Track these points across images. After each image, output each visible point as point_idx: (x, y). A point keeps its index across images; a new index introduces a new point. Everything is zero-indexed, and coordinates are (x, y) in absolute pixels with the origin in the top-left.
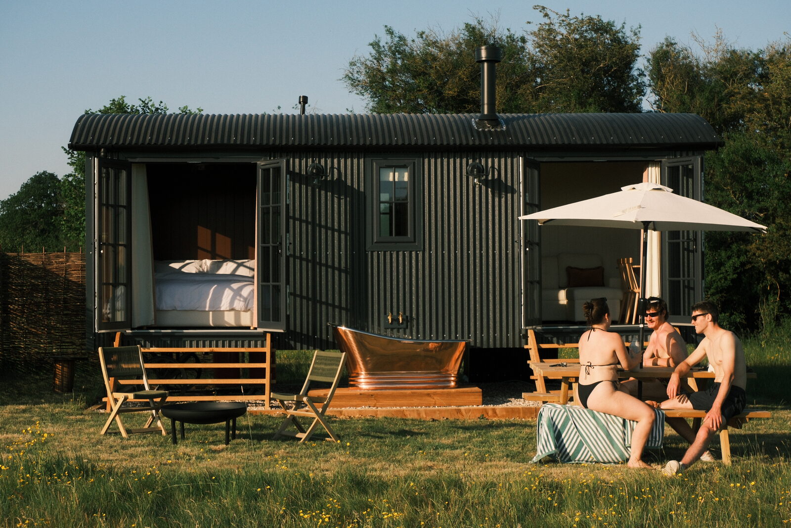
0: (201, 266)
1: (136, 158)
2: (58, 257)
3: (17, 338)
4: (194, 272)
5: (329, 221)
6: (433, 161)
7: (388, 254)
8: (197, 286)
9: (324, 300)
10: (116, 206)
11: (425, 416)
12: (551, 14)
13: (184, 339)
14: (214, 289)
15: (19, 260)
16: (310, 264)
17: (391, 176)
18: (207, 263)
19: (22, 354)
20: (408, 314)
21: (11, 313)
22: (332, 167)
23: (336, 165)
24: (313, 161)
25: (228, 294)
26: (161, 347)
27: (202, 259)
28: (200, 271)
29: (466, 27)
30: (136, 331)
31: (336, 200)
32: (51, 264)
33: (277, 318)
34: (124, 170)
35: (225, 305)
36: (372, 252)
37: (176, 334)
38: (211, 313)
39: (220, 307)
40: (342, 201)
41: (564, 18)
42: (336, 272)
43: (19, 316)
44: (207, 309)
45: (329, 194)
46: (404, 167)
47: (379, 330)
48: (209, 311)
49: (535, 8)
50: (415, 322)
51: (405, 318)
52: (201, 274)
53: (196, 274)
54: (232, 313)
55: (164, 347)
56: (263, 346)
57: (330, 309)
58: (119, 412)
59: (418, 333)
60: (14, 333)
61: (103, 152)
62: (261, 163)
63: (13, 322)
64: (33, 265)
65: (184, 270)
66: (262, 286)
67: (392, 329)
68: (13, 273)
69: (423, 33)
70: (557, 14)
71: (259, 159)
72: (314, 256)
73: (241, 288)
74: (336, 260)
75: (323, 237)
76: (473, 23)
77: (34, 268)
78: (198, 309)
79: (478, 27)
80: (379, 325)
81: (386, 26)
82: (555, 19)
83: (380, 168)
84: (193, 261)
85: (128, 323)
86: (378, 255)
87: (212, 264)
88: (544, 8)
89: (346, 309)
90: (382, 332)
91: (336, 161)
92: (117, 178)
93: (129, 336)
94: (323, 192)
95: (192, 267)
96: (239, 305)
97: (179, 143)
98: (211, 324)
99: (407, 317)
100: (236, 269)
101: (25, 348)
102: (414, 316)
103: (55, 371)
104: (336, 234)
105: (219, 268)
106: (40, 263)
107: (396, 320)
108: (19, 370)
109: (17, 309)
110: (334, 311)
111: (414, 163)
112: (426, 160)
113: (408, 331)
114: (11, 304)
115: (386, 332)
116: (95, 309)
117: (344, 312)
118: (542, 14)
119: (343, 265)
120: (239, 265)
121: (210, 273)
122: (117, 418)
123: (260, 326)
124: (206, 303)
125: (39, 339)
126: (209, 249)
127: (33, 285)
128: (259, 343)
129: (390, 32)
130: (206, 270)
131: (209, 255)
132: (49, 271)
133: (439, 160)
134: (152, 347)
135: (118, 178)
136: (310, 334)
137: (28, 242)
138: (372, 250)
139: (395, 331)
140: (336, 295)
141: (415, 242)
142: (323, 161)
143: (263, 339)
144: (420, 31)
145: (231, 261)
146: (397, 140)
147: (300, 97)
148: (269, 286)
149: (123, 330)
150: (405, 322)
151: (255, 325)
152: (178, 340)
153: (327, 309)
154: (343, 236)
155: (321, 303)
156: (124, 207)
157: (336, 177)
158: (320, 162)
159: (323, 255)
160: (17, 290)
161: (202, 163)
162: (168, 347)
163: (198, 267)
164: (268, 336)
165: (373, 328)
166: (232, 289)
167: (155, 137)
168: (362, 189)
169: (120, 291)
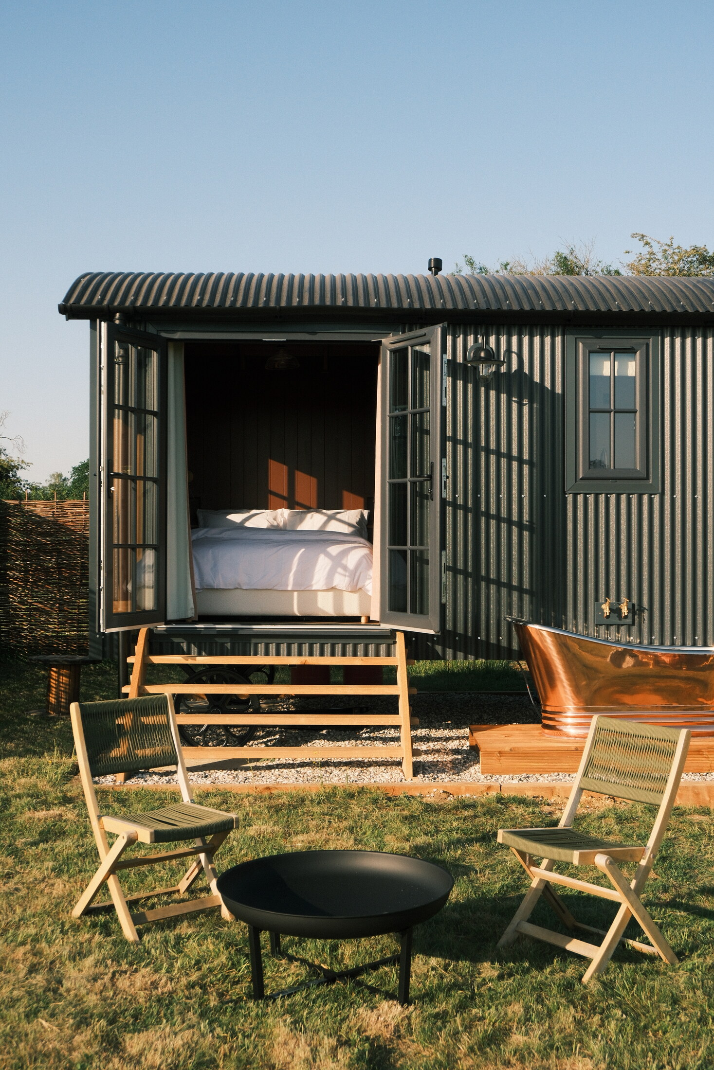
0: (275, 519)
1: (175, 332)
2: (74, 506)
3: (18, 616)
4: (265, 527)
5: (504, 442)
6: (678, 341)
7: (602, 498)
8: (275, 549)
9: (493, 576)
10: (141, 411)
11: (708, 799)
12: (653, 244)
13: (254, 641)
14: (301, 554)
15: (21, 510)
16: (470, 515)
17: (605, 367)
18: (283, 515)
19: (26, 638)
20: (635, 600)
21: (10, 582)
22: (509, 351)
23: (515, 348)
24: (476, 340)
25: (323, 564)
26: (216, 655)
27: (276, 508)
28: (272, 526)
29: (557, 257)
30: (174, 626)
31: (515, 406)
32: (64, 515)
33: (419, 608)
34: (155, 350)
35: (318, 581)
36: (575, 496)
37: (241, 632)
38: (296, 594)
39: (311, 586)
40: (526, 409)
41: (667, 248)
42: (515, 530)
43: (21, 586)
44: (290, 588)
45: (504, 397)
46: (631, 351)
47: (587, 628)
48: (293, 591)
49: (634, 236)
50: (646, 615)
51: (631, 607)
52: (274, 529)
53: (267, 529)
54: (330, 594)
55: (222, 654)
56: (389, 654)
57: (504, 591)
58: (117, 867)
59: (651, 632)
60: (15, 610)
61: (119, 319)
62: (389, 342)
63: (13, 595)
64: (40, 517)
65: (248, 524)
66: (391, 551)
67: (608, 627)
68: (12, 528)
69: (508, 264)
70: (659, 243)
71: (386, 335)
72: (477, 501)
73: (344, 553)
74: (515, 507)
75: (493, 469)
76: (566, 252)
77: (41, 522)
78: (276, 588)
79: (569, 257)
80: (586, 619)
81: (466, 256)
82: (656, 248)
83: (590, 352)
84: (264, 511)
85: (160, 613)
86: (586, 501)
87: (291, 516)
88: (643, 236)
89: (530, 592)
90: (591, 630)
91: (515, 339)
92: (142, 365)
93: (161, 636)
94: (493, 393)
95: (261, 519)
96: (341, 581)
97: (250, 304)
98: (296, 612)
99: (633, 605)
100: (326, 523)
101: (30, 630)
102: (645, 604)
103: (50, 682)
104: (515, 464)
105: (301, 520)
106: (50, 514)
107: (616, 610)
108: (22, 660)
109: (18, 577)
110: (510, 595)
111: (648, 345)
112: (667, 340)
113: (635, 629)
114: (11, 569)
115: (598, 632)
116: (100, 590)
117: (526, 598)
118: (642, 243)
119: (526, 517)
120: (331, 518)
121: (288, 528)
122: (112, 882)
123: (384, 618)
124: (287, 579)
125: (47, 617)
126: (286, 495)
127: (40, 544)
128: (383, 648)
129: (471, 263)
130: (281, 524)
131: (286, 503)
132: (61, 526)
133: (689, 341)
134: (200, 654)
135: (146, 366)
136: (470, 634)
137: (64, 493)
138: (574, 492)
139: (613, 628)
140: (515, 568)
141: (647, 478)
142: (492, 339)
143: (391, 641)
144: (505, 262)
145: (317, 512)
146: (617, 306)
147: (430, 260)
148: (405, 552)
149: (151, 626)
150: (630, 615)
151: (375, 616)
152: (243, 645)
153: (498, 592)
154: (526, 468)
155: (488, 581)
156: (154, 413)
157: (515, 367)
158: (487, 342)
159: (493, 500)
160: (18, 551)
161: (287, 341)
162: (227, 655)
163: (271, 520)
164: (400, 639)
165: (576, 626)
166: (328, 555)
167: (207, 297)
168: (558, 390)
169: (149, 558)
